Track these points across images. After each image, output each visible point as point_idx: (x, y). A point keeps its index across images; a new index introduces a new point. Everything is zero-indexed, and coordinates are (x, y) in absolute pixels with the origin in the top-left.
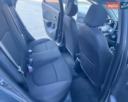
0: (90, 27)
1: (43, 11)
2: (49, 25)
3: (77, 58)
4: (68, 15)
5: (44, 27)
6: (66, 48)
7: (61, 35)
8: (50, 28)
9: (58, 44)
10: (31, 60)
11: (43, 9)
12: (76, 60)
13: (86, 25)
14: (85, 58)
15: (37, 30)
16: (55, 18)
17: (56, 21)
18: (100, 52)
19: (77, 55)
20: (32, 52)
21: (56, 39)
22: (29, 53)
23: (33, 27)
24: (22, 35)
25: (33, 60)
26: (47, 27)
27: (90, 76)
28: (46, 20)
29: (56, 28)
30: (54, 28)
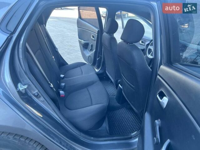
0: (127, 43)
1: (78, 29)
2: (85, 46)
3: (119, 85)
4: (107, 33)
5: (80, 51)
6: (107, 75)
7: (101, 57)
8: (87, 50)
9: (97, 70)
10: (63, 84)
11: (78, 27)
12: (118, 88)
13: (124, 41)
14: (126, 81)
15: (71, 55)
16: (93, 37)
17: (94, 41)
18: (137, 70)
19: (119, 81)
20: (64, 77)
21: (94, 64)
22: (61, 78)
23: (66, 52)
24: (53, 57)
25: (65, 85)
26: (84, 50)
27: (132, 102)
28: (82, 41)
29: (94, 51)
30: (91, 50)
